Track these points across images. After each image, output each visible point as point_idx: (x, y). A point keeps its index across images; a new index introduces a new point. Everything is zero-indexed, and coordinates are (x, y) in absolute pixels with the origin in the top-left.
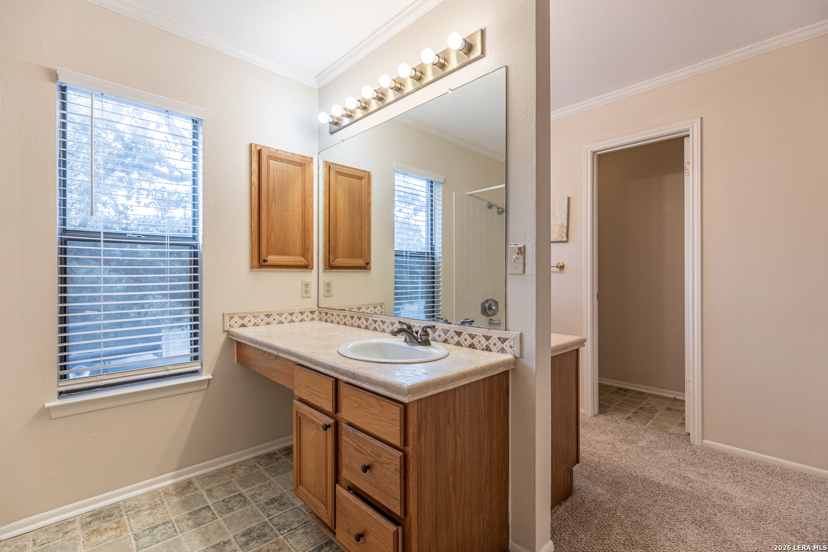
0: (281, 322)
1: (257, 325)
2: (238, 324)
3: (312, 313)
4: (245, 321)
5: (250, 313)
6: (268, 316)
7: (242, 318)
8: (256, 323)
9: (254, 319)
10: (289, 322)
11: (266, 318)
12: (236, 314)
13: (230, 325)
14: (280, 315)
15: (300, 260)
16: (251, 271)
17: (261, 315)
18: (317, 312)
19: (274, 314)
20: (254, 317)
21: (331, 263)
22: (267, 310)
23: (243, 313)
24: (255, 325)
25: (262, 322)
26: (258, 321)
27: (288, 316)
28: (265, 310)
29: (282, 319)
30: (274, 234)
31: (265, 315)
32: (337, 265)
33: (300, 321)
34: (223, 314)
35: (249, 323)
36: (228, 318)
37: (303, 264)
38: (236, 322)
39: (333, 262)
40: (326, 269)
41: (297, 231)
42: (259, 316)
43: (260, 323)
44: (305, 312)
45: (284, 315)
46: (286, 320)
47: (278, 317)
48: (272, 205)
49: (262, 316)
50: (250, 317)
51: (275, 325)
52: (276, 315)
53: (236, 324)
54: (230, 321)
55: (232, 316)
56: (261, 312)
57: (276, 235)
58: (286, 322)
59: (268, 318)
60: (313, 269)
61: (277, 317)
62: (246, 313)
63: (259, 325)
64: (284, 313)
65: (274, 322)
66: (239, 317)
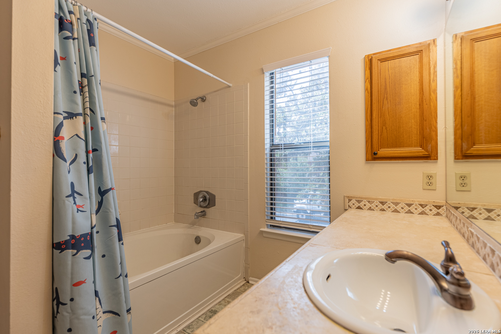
0: (396, 211)
1: (372, 210)
2: (355, 206)
3: (438, 207)
4: (361, 205)
5: (365, 198)
6: (383, 203)
7: (359, 202)
8: (370, 207)
9: (369, 204)
10: (406, 213)
11: (381, 205)
12: (354, 197)
13: (349, 206)
14: (396, 204)
15: (417, 150)
16: (366, 163)
17: (375, 201)
18: (444, 208)
19: (388, 202)
20: (369, 202)
21: (464, 152)
22: (383, 197)
23: (359, 197)
24: (370, 209)
25: (377, 208)
26: (373, 206)
27: (405, 206)
28: (380, 197)
29: (398, 208)
30: (386, 128)
31: (380, 202)
32: (475, 153)
33: (419, 214)
34: (344, 196)
35: (365, 207)
36: (348, 200)
37: (421, 154)
38: (354, 204)
39: (468, 150)
40: (458, 159)
41: (413, 121)
42: (374, 202)
43: (375, 208)
44: (427, 205)
45: (400, 204)
46: (402, 210)
47: (394, 206)
48: (383, 103)
49: (377, 202)
50: (365, 202)
51: (390, 213)
52: (391, 204)
53: (354, 206)
54: (349, 202)
55: (351, 199)
56: (376, 199)
57: (388, 129)
58: (402, 212)
59: (383, 205)
60: (437, 159)
61: (392, 206)
62: (361, 198)
63: (373, 210)
64: (400, 203)
65: (389, 209)
66: (356, 200)
